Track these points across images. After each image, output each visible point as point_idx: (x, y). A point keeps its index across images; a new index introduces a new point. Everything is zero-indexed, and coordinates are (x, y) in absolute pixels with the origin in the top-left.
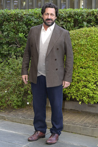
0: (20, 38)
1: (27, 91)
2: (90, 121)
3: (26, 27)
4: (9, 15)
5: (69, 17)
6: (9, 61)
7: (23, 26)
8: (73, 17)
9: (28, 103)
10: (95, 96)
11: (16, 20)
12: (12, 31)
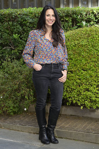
0: (15, 39)
1: (24, 96)
2: (93, 127)
3: (20, 28)
4: (2, 15)
5: (67, 16)
6: (3, 64)
7: (18, 27)
8: (71, 17)
9: (25, 109)
10: (98, 99)
11: (10, 21)
12: (6, 32)
